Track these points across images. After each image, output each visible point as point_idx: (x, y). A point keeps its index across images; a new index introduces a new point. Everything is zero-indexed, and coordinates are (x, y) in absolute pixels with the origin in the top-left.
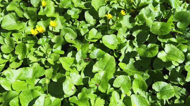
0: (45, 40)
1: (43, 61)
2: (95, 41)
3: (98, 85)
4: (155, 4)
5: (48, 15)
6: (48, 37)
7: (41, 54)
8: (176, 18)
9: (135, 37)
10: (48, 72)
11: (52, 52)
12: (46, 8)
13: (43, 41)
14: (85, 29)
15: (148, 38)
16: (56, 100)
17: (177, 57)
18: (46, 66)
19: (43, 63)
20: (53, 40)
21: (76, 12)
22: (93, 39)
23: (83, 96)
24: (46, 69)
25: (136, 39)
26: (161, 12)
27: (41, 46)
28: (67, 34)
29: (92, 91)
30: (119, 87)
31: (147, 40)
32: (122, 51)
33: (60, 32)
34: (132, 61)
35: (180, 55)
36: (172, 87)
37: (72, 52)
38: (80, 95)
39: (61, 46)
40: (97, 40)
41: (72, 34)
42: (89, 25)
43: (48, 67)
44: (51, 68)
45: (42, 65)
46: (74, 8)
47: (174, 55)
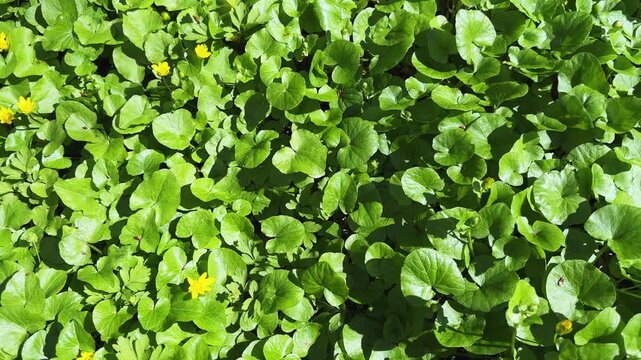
0: (23, 134)
1: (23, 188)
2: (140, 129)
3: (140, 237)
4: (285, 19)
5: (18, 74)
6: (30, 126)
7: (17, 175)
8: (332, 56)
9: (242, 108)
10: (39, 214)
11: (42, 167)
12: (10, 56)
13: (18, 138)
14: (115, 99)
15: (270, 111)
16: (57, 274)
17: (313, 160)
18: (32, 201)
19: (25, 195)
20: (42, 136)
21: (87, 57)
22: (133, 126)
23: (108, 263)
24: (32, 207)
25: (243, 114)
26: (301, 37)
27: (13, 155)
28: (73, 116)
29: (130, 252)
30: (188, 236)
31: (267, 115)
32: (211, 148)
33: (54, 113)
34: (233, 168)
35: (319, 157)
36: (300, 226)
37: (85, 162)
38: (101, 262)
39: (61, 146)
40: (143, 128)
41: (85, 116)
42: (127, 85)
43: (37, 202)
44: (44, 203)
45: (22, 198)
46: (80, 47)
47: (308, 156)
